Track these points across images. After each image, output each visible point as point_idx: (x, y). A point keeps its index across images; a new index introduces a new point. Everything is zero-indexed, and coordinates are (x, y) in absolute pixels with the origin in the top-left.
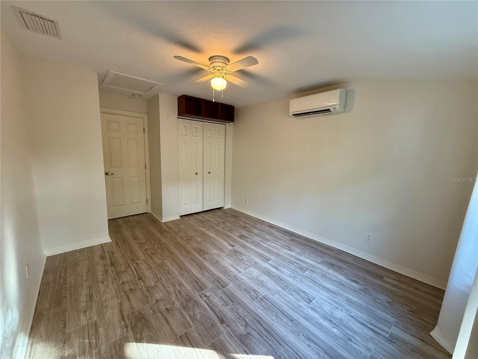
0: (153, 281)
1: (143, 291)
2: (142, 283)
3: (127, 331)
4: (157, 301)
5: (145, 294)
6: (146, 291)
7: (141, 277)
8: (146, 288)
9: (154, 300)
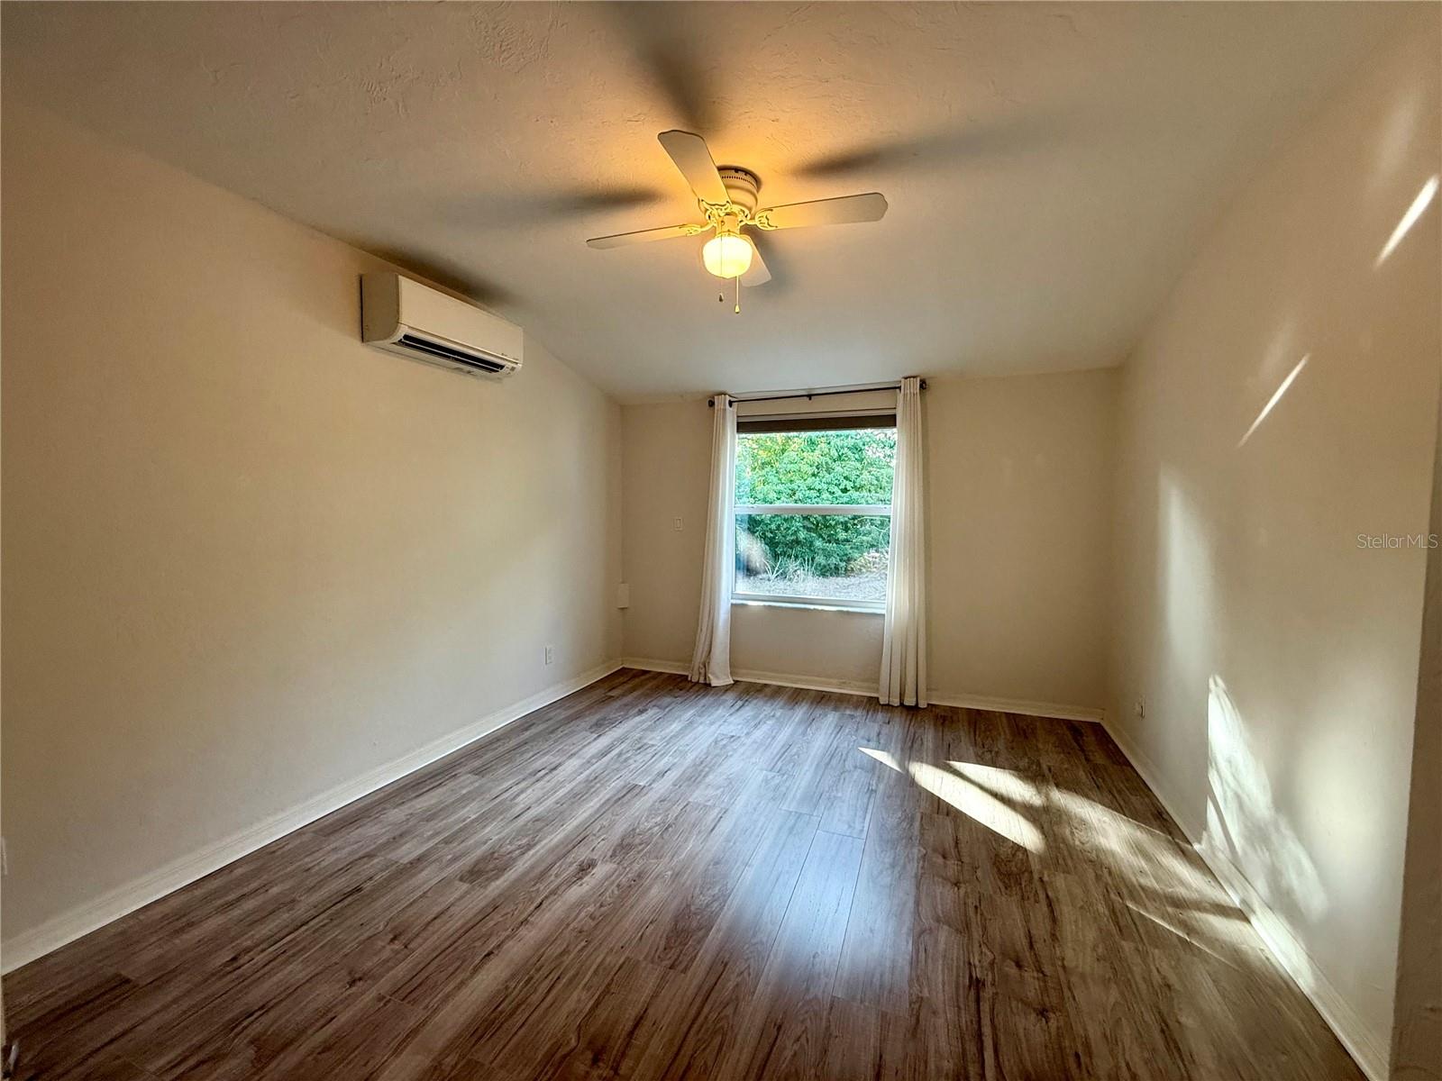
0: (936, 941)
1: (981, 933)
2: (977, 963)
3: (1041, 873)
4: (957, 884)
5: (979, 919)
6: (974, 925)
7: (970, 987)
8: (970, 938)
9: (962, 891)
